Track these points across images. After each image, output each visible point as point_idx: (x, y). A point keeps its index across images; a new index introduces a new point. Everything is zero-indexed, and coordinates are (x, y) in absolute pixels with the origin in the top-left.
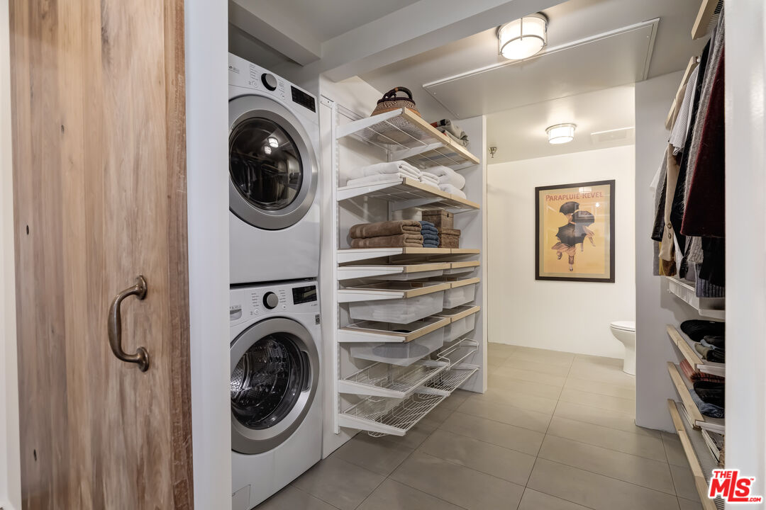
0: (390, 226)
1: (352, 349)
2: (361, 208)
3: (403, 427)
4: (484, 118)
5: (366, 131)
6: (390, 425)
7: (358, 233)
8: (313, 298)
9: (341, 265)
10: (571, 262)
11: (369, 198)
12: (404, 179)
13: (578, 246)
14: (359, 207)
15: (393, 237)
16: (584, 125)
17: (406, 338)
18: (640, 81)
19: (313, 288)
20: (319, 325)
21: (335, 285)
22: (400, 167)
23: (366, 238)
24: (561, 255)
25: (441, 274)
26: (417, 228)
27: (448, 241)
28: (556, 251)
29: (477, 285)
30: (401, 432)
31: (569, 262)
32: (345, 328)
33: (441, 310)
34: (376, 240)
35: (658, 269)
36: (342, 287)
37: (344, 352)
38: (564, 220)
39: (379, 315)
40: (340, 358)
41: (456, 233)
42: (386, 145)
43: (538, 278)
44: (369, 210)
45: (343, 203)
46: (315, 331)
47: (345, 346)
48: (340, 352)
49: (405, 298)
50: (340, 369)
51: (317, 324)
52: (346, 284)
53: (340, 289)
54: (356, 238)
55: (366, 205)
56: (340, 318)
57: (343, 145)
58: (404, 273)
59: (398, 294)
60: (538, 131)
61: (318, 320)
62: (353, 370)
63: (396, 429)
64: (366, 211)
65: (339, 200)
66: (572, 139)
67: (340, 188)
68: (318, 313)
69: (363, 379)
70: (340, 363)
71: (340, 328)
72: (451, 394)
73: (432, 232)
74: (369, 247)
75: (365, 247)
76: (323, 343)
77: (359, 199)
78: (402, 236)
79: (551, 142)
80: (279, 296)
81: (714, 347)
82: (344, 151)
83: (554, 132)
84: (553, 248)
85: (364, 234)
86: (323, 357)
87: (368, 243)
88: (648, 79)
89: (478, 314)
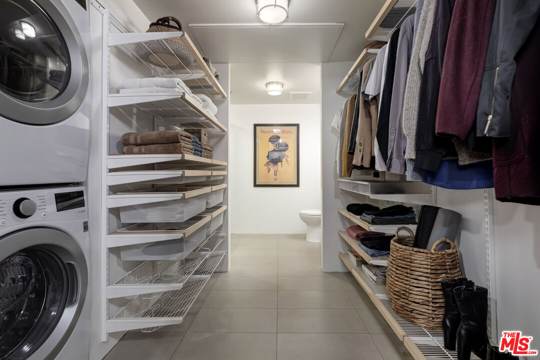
0: (168, 135)
1: (122, 253)
2: (130, 119)
3: (178, 314)
4: (230, 65)
5: (139, 46)
6: (163, 316)
7: (132, 140)
8: (82, 204)
9: (111, 170)
10: (276, 175)
11: (138, 110)
12: (184, 94)
13: (279, 164)
14: (128, 117)
15: (170, 145)
16: (288, 85)
17: (184, 234)
18: (325, 62)
19: (81, 194)
20: (87, 232)
21: (105, 190)
22: (178, 84)
23: (140, 145)
24: (269, 170)
25: (204, 179)
26: (189, 140)
27: (206, 154)
28: (267, 167)
29: (225, 190)
30: (179, 320)
31: (275, 175)
32: (116, 233)
33: (205, 209)
34: (153, 147)
35: (342, 173)
36: (111, 193)
37: (114, 258)
38: (271, 147)
39: (153, 216)
40: (109, 264)
41: (211, 149)
42: (153, 66)
43: (256, 185)
44: (137, 122)
45: (113, 111)
46: (82, 240)
47: (115, 251)
48: (108, 258)
49: (183, 199)
50: (108, 275)
51: (84, 232)
52: (115, 190)
53: (109, 195)
54: (129, 144)
55: (135, 117)
56: (109, 224)
57: (114, 54)
58: (182, 177)
59: (178, 196)
60: (261, 85)
61: (86, 228)
62: (121, 273)
63: (170, 319)
64: (134, 122)
65: (110, 106)
66: (280, 93)
67: (111, 95)
68: (86, 220)
69: (130, 280)
70: (108, 269)
71: (109, 233)
72: (211, 276)
73: (198, 145)
74: (144, 154)
75: (140, 153)
76: (90, 251)
77: (128, 108)
78: (179, 144)
79: (269, 93)
80: (37, 202)
81: (374, 217)
82: (114, 61)
83: (271, 87)
84: (265, 165)
85: (139, 141)
86: (91, 265)
87: (143, 150)
88: (328, 62)
89: (226, 212)
